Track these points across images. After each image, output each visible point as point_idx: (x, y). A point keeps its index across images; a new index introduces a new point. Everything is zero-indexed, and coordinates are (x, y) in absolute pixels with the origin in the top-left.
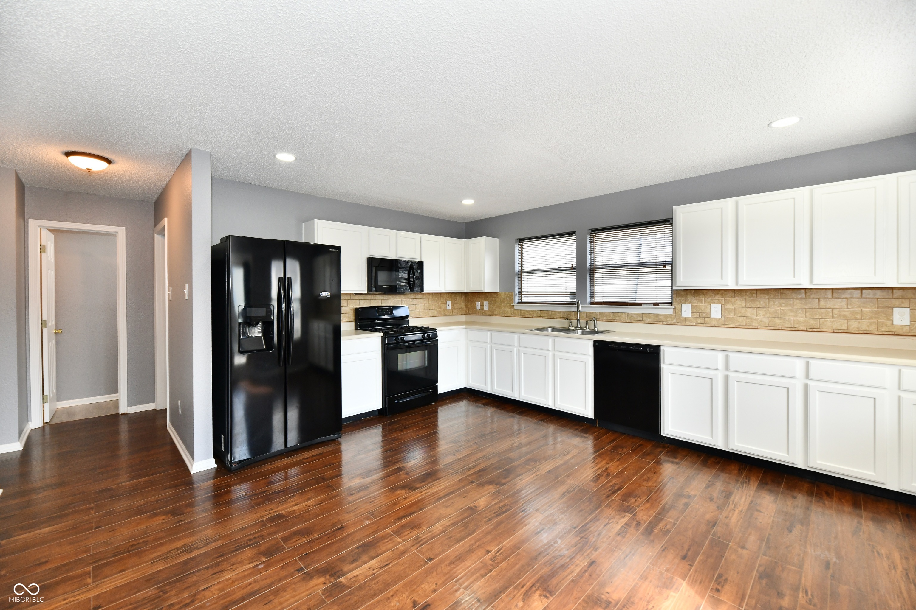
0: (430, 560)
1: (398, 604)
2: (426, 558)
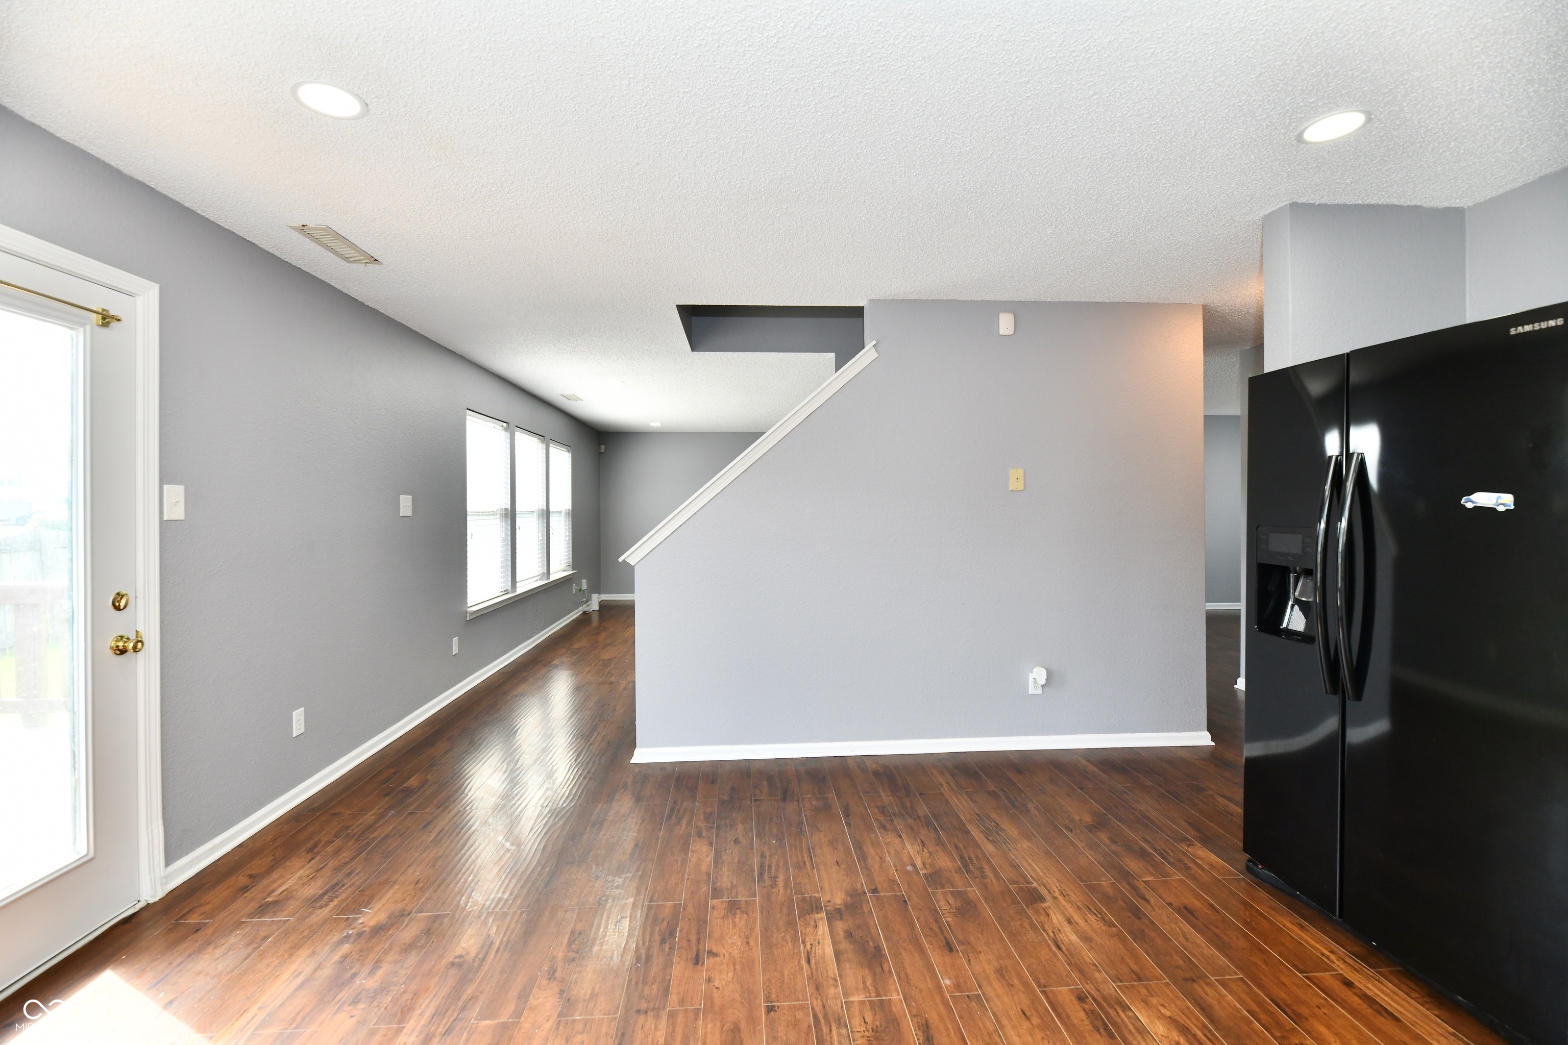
0: (770, 1009)
1: (730, 941)
2: (778, 1007)
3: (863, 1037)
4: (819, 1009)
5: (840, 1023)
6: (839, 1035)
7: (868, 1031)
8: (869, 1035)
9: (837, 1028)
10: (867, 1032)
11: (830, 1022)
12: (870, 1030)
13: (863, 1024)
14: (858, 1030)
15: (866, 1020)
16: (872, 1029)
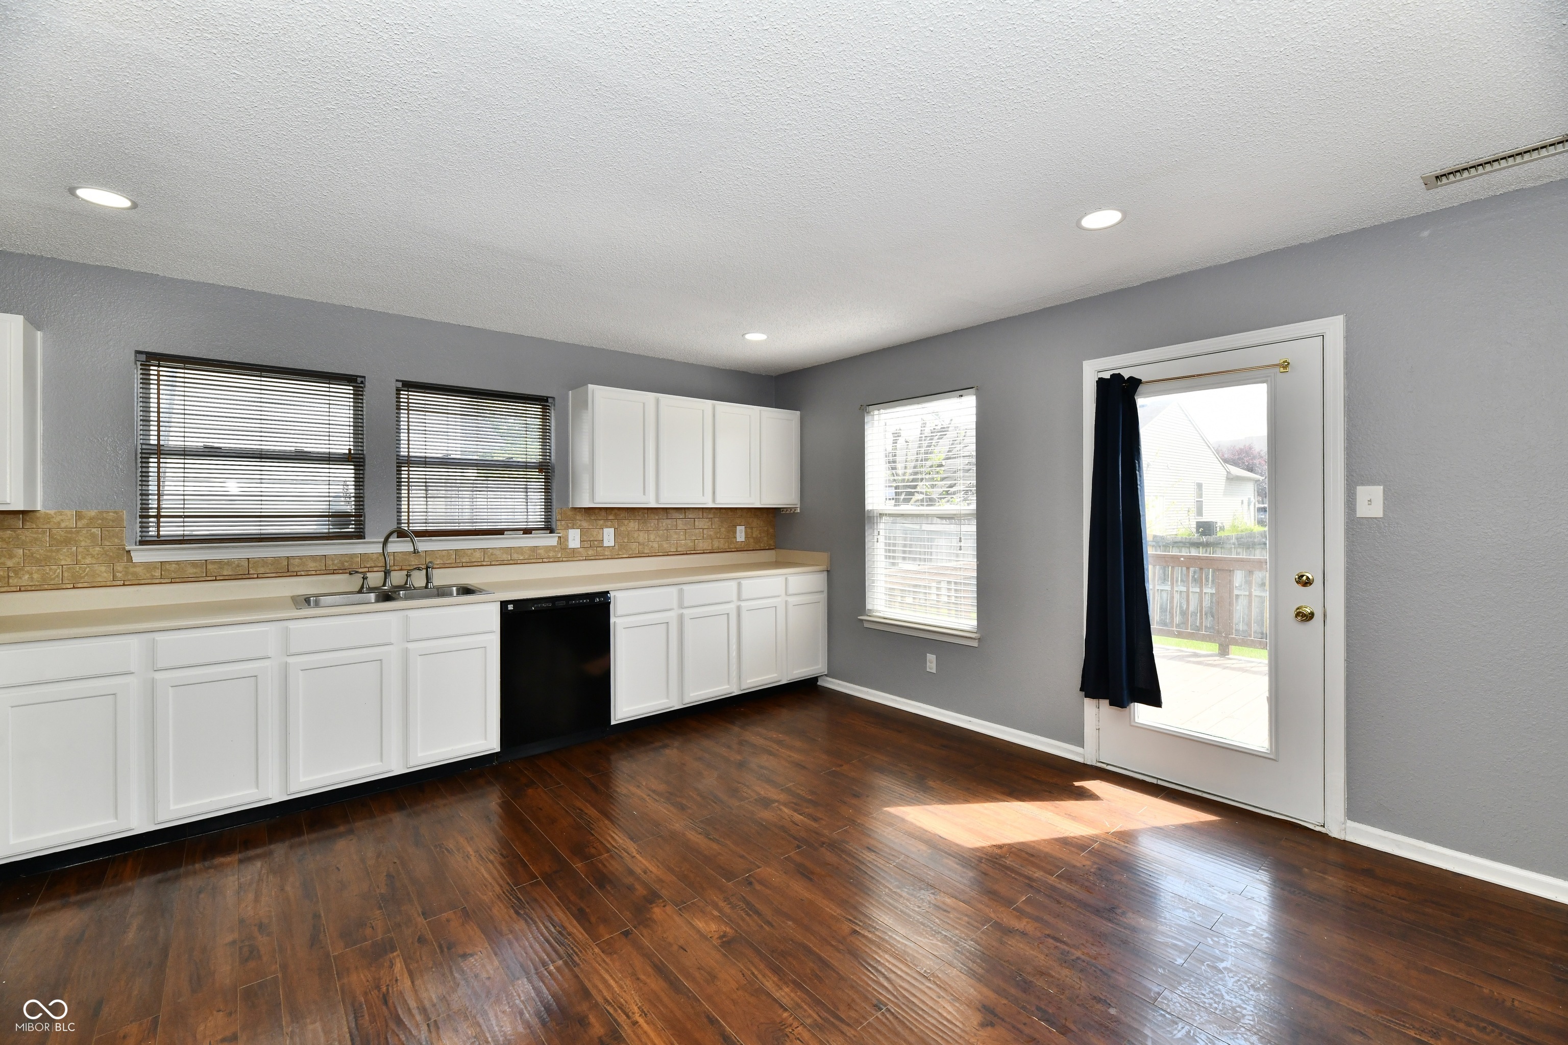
3: (791, 1025)
4: (845, 1028)
5: (818, 1026)
6: (810, 1016)
7: (791, 1032)
8: (787, 1030)
9: (816, 1020)
10: (791, 1030)
11: (825, 1021)
12: (788, 1034)
13: (798, 1036)
14: (799, 1028)
15: (798, 1041)
16: (788, 1037)
